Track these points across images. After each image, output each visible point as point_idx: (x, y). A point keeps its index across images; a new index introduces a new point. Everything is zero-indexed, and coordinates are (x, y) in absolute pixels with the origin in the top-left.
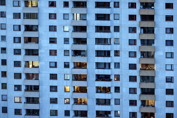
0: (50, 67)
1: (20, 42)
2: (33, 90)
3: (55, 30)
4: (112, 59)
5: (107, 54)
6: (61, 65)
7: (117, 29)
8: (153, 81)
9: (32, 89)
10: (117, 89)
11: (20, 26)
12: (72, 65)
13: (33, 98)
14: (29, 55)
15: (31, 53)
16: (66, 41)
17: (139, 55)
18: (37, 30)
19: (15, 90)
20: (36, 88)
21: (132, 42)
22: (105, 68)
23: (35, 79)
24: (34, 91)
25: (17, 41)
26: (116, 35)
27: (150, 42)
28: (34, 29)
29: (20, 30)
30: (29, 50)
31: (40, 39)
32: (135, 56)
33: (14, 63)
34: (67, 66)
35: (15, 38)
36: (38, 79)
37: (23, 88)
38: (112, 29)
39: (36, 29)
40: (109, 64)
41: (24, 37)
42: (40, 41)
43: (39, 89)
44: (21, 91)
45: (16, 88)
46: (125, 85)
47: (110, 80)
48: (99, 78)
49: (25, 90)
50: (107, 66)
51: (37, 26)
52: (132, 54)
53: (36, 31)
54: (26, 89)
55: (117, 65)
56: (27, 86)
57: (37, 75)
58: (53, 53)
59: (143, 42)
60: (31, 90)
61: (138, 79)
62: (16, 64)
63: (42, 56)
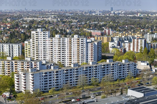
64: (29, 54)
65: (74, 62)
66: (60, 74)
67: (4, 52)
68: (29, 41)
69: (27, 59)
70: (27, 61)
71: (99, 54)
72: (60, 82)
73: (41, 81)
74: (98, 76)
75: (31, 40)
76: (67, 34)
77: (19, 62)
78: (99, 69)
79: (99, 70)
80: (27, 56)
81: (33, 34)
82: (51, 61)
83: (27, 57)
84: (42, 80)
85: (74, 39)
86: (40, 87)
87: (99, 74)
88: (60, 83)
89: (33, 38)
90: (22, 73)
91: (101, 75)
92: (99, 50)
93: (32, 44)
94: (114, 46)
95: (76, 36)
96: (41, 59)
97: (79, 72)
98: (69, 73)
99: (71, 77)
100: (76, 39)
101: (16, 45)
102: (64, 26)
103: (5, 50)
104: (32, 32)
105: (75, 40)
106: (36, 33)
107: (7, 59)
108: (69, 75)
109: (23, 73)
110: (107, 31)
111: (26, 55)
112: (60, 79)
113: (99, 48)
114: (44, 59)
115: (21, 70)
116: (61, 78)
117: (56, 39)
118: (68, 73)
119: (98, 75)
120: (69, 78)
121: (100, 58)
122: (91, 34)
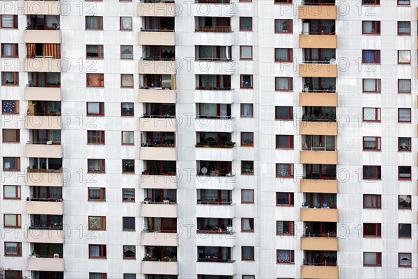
0: (88, 114)
1: (16, 54)
2: (47, 168)
3: (100, 27)
4: (235, 96)
5: (223, 82)
6: (113, 109)
7: (246, 23)
8: (332, 148)
9: (45, 168)
10: (248, 167)
11: (15, 17)
12: (139, 110)
13: (48, 188)
14: (37, 85)
15: (43, 82)
16: (126, 52)
17: (298, 85)
18: (56, 27)
19: (5, 169)
20: (56, 165)
21: (283, 55)
22: (218, 116)
23: (53, 144)
24: (50, 170)
25: (9, 54)
26: (245, 38)
27: (325, 56)
28: (49, 24)
29: (16, 26)
30: (37, 73)
31: (64, 49)
32: (290, 88)
33: (3, 105)
34: (127, 111)
35: (5, 46)
36: (60, 144)
37: (25, 164)
38: (235, 24)
39: (54, 24)
40: (229, 106)
41: (27, 44)
42: (65, 52)
43: (61, 166)
44: (20, 170)
45: (8, 165)
46: (267, 156)
47: (231, 145)
48: (205, 140)
49: (29, 168)
50: (222, 111)
51: (57, 17)
52: (284, 84)
53: (55, 29)
54: (31, 168)
55: (248, 110)
56: (34, 160)
57: (58, 133)
58: (95, 80)
59: (309, 55)
60: (43, 169)
61: (298, 142)
62: (6, 109)
63: (68, 89)
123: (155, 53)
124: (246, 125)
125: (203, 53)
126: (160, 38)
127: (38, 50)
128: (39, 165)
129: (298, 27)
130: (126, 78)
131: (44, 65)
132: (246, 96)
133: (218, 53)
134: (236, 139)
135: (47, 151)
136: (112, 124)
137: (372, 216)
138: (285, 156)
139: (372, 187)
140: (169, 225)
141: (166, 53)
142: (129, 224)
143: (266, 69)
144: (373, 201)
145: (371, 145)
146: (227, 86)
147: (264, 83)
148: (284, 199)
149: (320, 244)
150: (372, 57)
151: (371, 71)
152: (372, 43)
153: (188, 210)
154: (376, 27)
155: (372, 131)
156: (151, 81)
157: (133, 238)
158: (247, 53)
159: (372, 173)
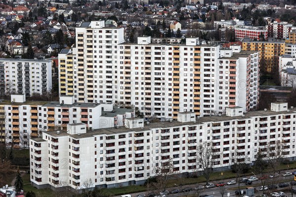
64: (69, 87)
65: (185, 108)
66: (148, 141)
67: (6, 82)
68: (69, 54)
69: (63, 101)
70: (62, 105)
71: (251, 88)
72: (148, 161)
73: (98, 159)
74: (249, 147)
75: (75, 51)
76: (170, 34)
77: (43, 108)
78: (249, 128)
79: (249, 131)
80: (63, 92)
81: (79, 35)
82: (127, 105)
83: (65, 94)
84: (102, 156)
85: (186, 49)
86: (96, 173)
87: (249, 141)
88: (148, 164)
89: (79, 45)
90: (48, 135)
91: (256, 144)
92: (253, 78)
93: (76, 60)
94: (292, 67)
95: (191, 42)
96: (101, 99)
97: (198, 134)
98: (171, 137)
99: (178, 149)
100: (192, 49)
101: (35, 64)
102: (163, 14)
103: (7, 76)
104: (79, 30)
105: (189, 51)
106: (88, 31)
107: (12, 100)
108: (171, 144)
109: (51, 137)
110: (275, 27)
111: (62, 89)
112: (148, 154)
113: (253, 74)
114: (107, 101)
115: (46, 130)
116: (149, 151)
117: (140, 47)
118: (169, 136)
119: (249, 144)
120: (171, 150)
121: (255, 98)
122: (234, 35)
123: (147, 63)
124: (163, 76)
125: (156, 63)
126: (148, 61)
127: (127, 63)
128: (127, 83)
129: (173, 59)
130: (142, 68)
131: (128, 65)
132: (163, 71)
133: (159, 63)
134: (162, 79)
135: (128, 80)
136: (140, 76)
137: (185, 93)
138: (170, 82)
139: (186, 88)
140: (150, 94)
141: (149, 63)
142: (142, 94)
143: (167, 67)
144: (186, 90)
145: (185, 80)
146: (160, 69)
147: (167, 69)
148: (170, 89)
149: (176, 97)
150: (186, 64)
151: (185, 67)
152: (186, 62)
153: (153, 91)
154: (187, 59)
155: (186, 78)
156: (147, 68)
157: (143, 96)
158: (164, 64)
159: (185, 85)
